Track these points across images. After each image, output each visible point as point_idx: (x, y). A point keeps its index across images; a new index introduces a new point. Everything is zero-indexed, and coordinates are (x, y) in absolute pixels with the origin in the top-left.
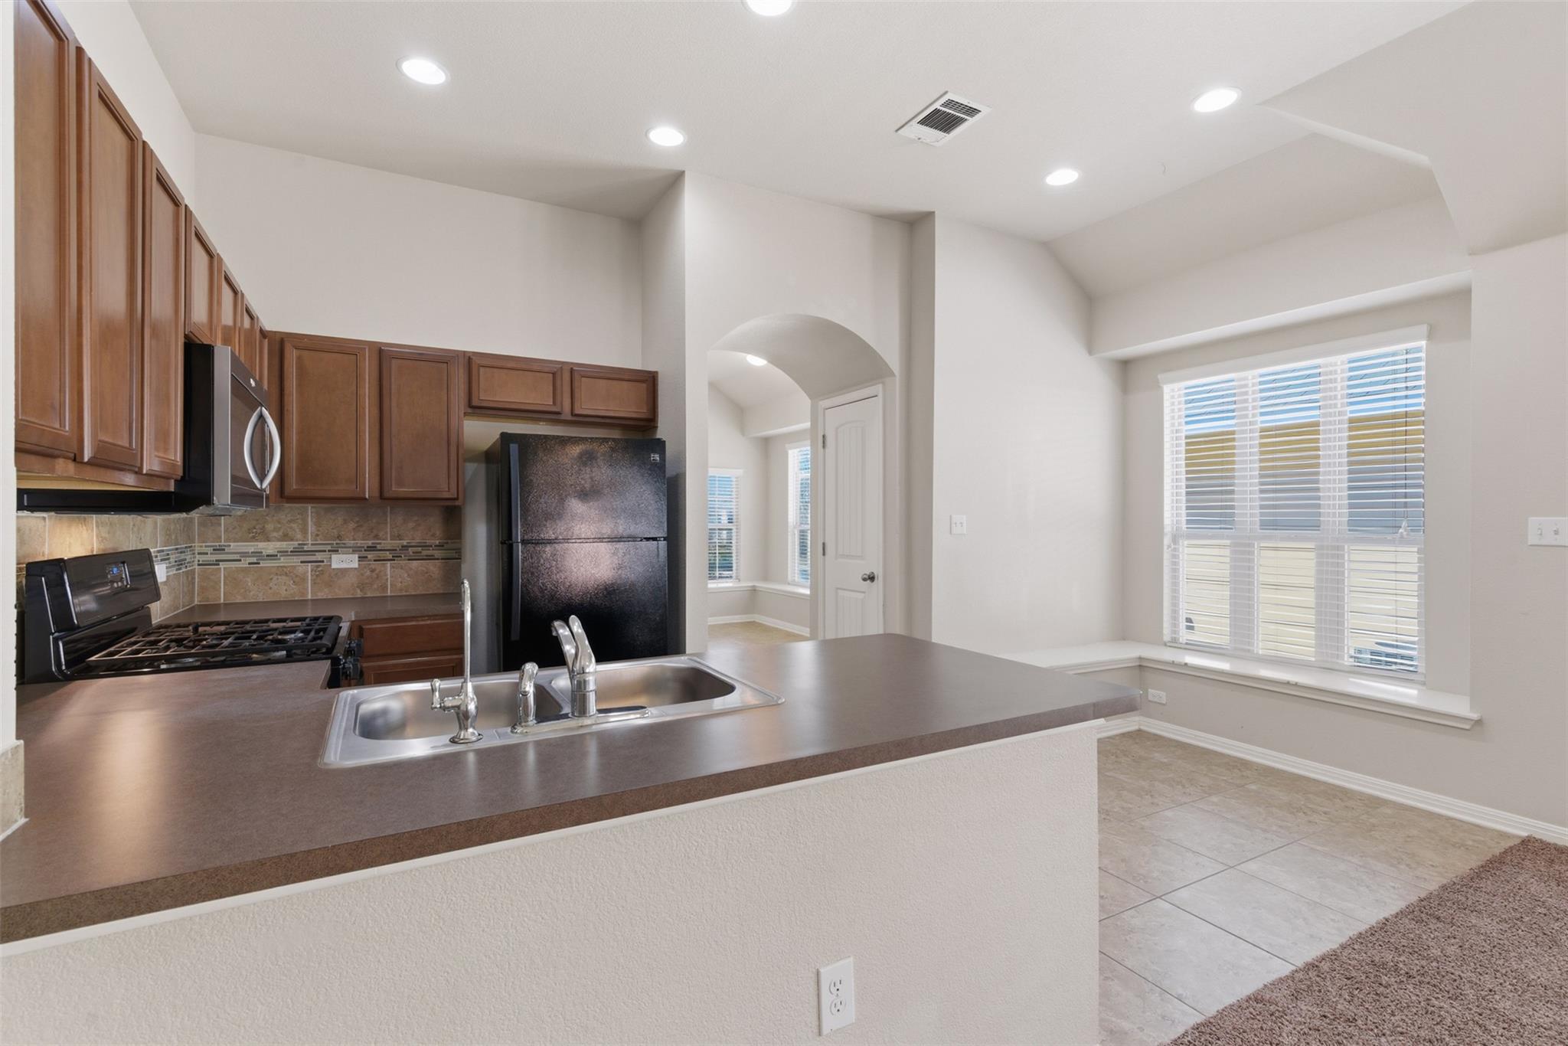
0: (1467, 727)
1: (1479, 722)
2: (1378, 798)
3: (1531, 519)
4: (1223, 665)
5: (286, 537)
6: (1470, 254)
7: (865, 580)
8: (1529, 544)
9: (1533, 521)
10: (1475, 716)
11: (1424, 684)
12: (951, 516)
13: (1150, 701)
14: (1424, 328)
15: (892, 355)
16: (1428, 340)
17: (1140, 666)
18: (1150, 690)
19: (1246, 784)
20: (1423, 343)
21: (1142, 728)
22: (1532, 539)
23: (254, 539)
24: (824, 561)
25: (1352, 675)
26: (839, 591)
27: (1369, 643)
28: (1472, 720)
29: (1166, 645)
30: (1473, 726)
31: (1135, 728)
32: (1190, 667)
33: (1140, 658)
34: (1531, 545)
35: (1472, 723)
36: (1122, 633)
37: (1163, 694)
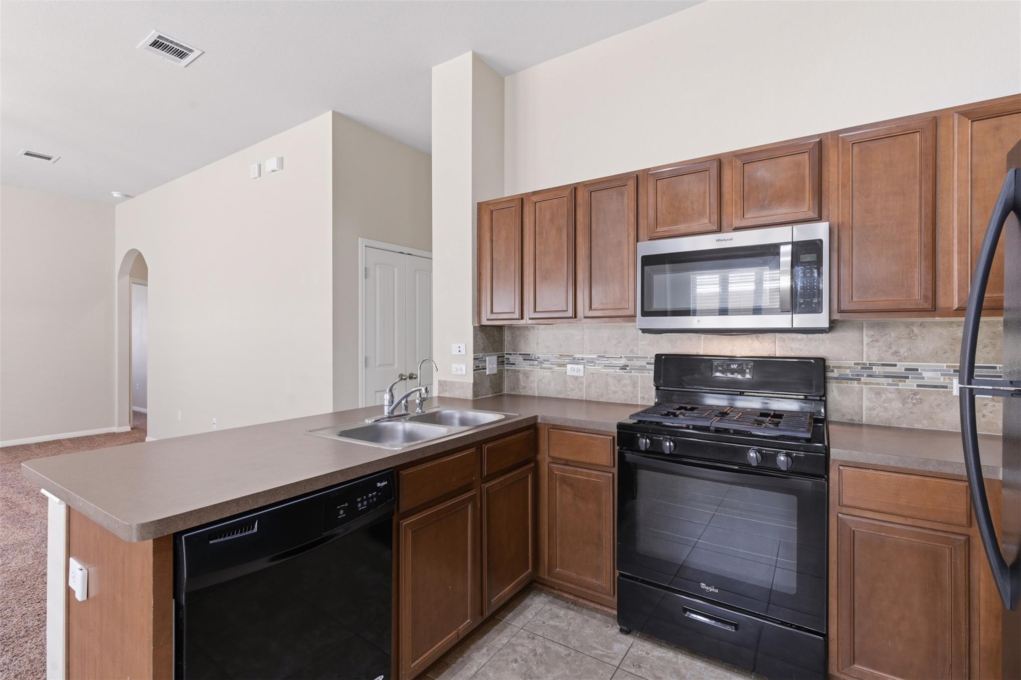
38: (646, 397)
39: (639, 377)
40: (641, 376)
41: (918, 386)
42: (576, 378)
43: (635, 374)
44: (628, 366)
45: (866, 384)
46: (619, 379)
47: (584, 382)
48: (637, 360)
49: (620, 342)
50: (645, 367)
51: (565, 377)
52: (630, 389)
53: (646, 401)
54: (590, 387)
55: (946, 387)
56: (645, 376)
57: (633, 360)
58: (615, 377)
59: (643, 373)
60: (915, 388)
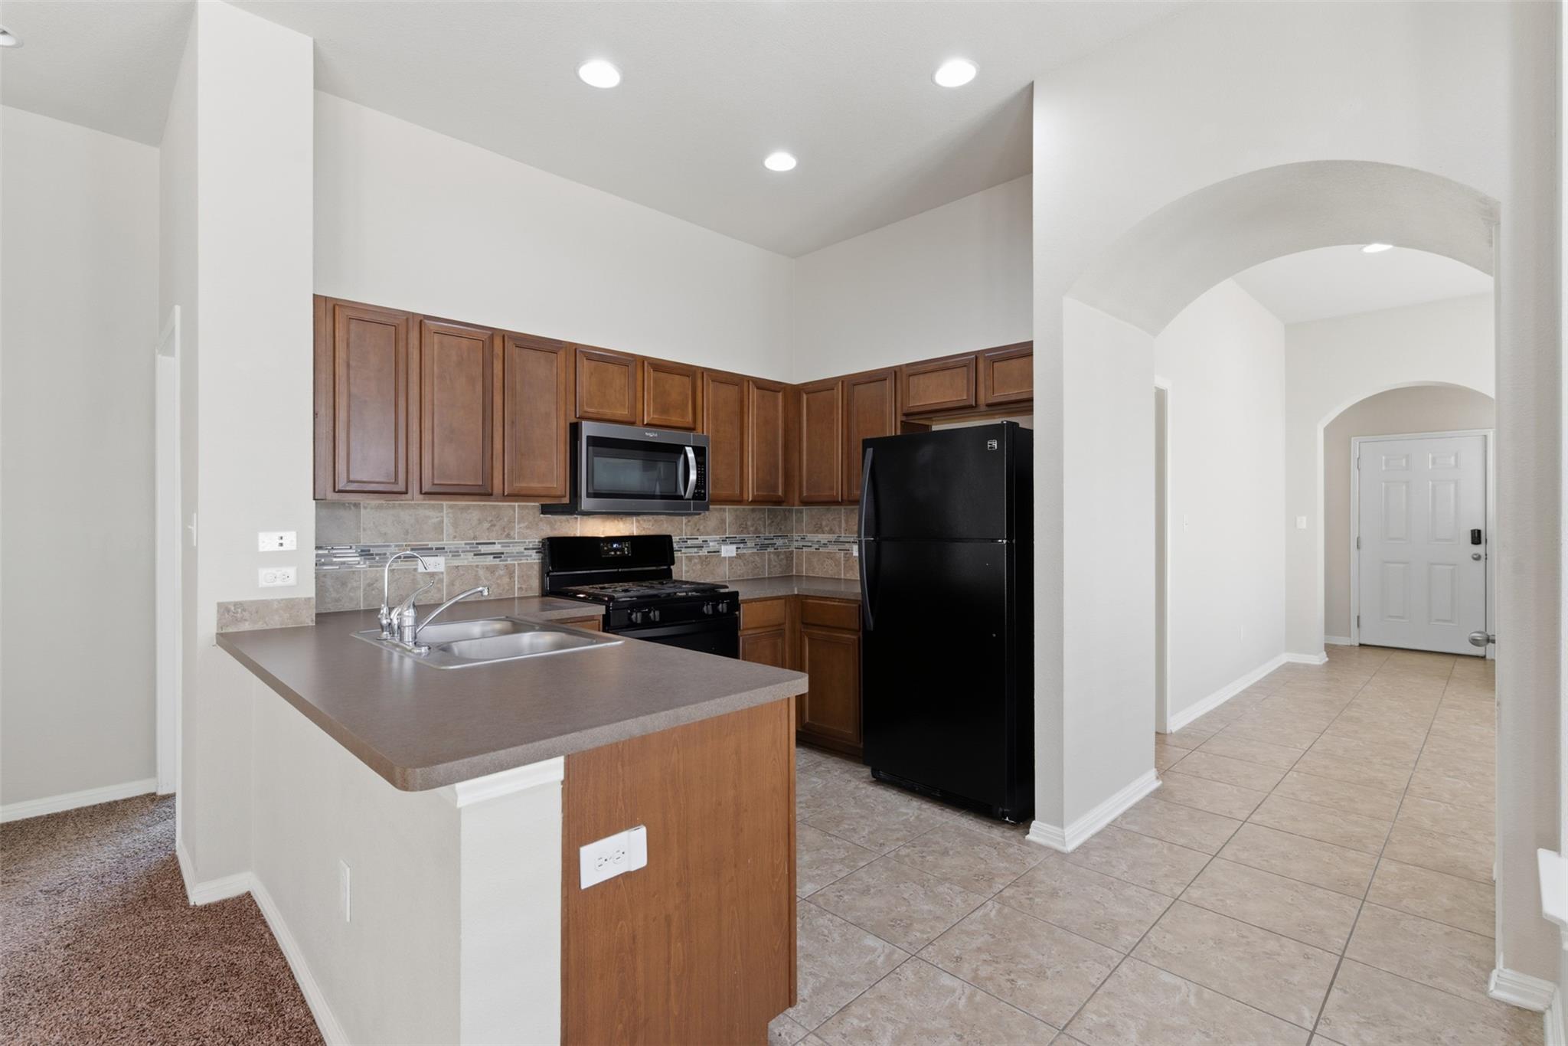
5: (831, 531)
23: (817, 532)
38: (524, 586)
39: (516, 565)
40: (518, 564)
41: (708, 552)
42: (432, 575)
43: (512, 562)
44: (503, 553)
45: (685, 553)
46: (492, 569)
47: (445, 580)
48: (513, 546)
49: (494, 525)
50: (523, 553)
51: (414, 575)
52: (506, 580)
53: (524, 592)
54: (453, 585)
55: (718, 552)
56: (523, 563)
57: (509, 546)
58: (487, 568)
59: (521, 560)
60: (706, 553)
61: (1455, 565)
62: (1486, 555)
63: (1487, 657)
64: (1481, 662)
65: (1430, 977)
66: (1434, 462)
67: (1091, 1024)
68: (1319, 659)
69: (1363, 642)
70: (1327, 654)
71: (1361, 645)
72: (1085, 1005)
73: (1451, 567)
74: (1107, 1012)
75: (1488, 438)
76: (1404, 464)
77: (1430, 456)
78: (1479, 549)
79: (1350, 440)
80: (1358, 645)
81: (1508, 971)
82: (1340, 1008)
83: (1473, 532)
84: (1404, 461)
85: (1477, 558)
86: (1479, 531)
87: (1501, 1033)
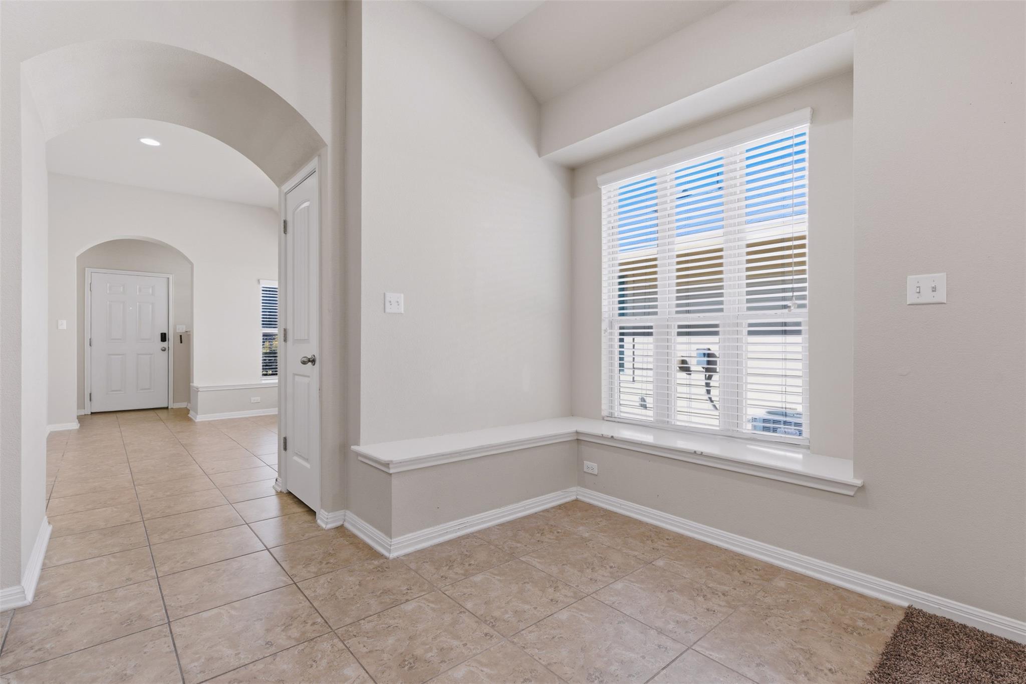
0: (852, 493)
1: (862, 489)
2: (772, 566)
3: (909, 277)
4: (647, 438)
6: (852, 13)
7: (304, 363)
8: (908, 304)
9: (912, 281)
10: (858, 482)
11: (808, 448)
12: (384, 294)
13: (585, 472)
14: (807, 112)
15: (324, 128)
16: (811, 124)
17: (577, 439)
18: (584, 462)
19: (655, 559)
20: (805, 128)
21: (580, 498)
22: (911, 298)
24: (286, 346)
25: (750, 442)
26: (296, 377)
27: (761, 413)
28: (857, 486)
29: (603, 419)
30: (856, 492)
31: (574, 498)
32: (615, 439)
33: (577, 433)
34: (909, 305)
35: (856, 489)
36: (571, 411)
37: (595, 465)
61: (152, 354)
62: (168, 348)
63: (169, 407)
64: (165, 411)
65: (303, 536)
66: (140, 291)
67: (198, 668)
68: (75, 425)
69: (92, 411)
70: (79, 421)
71: (92, 413)
72: (179, 664)
73: (150, 356)
74: (197, 656)
75: (170, 279)
76: (122, 290)
77: (138, 287)
78: (165, 344)
79: (85, 269)
80: (90, 413)
81: (330, 514)
82: (292, 568)
83: (162, 334)
84: (122, 287)
85: (164, 350)
86: (165, 334)
87: (342, 539)
